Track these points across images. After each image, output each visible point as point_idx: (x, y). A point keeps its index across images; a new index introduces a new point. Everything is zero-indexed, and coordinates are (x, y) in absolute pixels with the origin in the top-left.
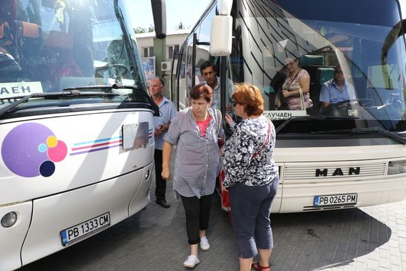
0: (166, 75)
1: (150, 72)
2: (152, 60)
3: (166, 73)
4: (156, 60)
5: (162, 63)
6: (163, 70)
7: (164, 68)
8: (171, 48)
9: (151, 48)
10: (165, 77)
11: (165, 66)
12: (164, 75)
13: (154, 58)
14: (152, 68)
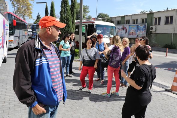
0: (152, 33)
1: (144, 31)
2: (145, 25)
3: (153, 32)
4: (147, 25)
5: (151, 27)
6: (150, 30)
7: (151, 30)
8: (156, 19)
9: (146, 19)
10: (151, 34)
11: (152, 28)
12: (151, 33)
13: (146, 24)
14: (145, 29)
